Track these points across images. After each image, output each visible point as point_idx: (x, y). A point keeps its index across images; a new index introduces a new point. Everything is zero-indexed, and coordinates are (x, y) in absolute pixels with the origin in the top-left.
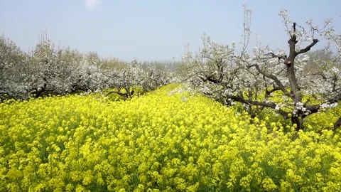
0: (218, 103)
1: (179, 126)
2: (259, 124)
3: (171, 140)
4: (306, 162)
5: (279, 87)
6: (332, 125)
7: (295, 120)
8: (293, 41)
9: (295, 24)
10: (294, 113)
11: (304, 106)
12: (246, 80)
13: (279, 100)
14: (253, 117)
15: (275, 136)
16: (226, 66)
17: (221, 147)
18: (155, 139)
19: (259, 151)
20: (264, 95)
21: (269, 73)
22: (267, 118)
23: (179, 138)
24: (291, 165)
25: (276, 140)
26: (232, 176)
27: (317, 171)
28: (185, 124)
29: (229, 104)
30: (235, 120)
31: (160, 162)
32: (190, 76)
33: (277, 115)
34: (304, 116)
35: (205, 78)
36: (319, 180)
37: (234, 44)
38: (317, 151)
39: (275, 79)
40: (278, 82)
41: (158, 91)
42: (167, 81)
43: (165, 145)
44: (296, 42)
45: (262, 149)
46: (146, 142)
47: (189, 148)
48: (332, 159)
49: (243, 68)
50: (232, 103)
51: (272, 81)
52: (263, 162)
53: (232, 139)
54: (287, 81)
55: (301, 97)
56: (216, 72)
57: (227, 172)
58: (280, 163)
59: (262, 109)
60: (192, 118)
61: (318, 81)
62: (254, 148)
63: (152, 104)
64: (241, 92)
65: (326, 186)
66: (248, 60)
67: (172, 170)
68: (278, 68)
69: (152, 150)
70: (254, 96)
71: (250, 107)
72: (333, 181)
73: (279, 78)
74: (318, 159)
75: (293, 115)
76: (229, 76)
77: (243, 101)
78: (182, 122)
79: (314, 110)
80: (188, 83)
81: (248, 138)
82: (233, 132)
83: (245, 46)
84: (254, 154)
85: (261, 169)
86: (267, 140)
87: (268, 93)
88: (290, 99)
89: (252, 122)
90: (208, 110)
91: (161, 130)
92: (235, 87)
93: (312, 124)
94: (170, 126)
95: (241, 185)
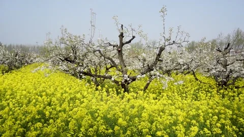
0: (73, 77)
1: (41, 96)
2: (102, 90)
3: (34, 108)
4: (130, 112)
5: (114, 65)
6: (143, 88)
7: (123, 86)
8: (122, 36)
9: (122, 25)
10: (123, 82)
11: (128, 77)
12: (93, 61)
13: (113, 73)
14: (98, 86)
15: (112, 97)
16: (78, 50)
17: (75, 109)
18: (19, 109)
19: (101, 109)
20: (105, 71)
21: (108, 56)
22: (106, 86)
23: (40, 107)
24: (121, 115)
25: (112, 100)
26: (82, 129)
27: (136, 116)
28: (47, 95)
29: (81, 78)
30: (85, 89)
31: (25, 128)
32: (52, 57)
33: (113, 84)
34: (129, 83)
35: (63, 59)
36: (137, 122)
37: (84, 35)
38: (135, 105)
39: (111, 60)
40: (113, 62)
41: (23, 69)
42: (31, 61)
43: (29, 113)
44: (123, 37)
45: (103, 108)
46: (11, 113)
47: (51, 113)
48: (144, 108)
49: (90, 52)
50: (83, 77)
51: (109, 61)
52: (104, 116)
53: (83, 102)
54: (119, 61)
55: (127, 71)
56: (71, 54)
57: (80, 126)
58: (114, 115)
59: (104, 80)
60: (52, 89)
61: (136, 62)
62: (98, 107)
63: (17, 80)
64: (90, 70)
65: (140, 125)
66: (94, 47)
67: (35, 132)
68: (113, 53)
69: (16, 119)
70: (98, 71)
71: (96, 79)
72: (144, 121)
73: (114, 59)
74: (136, 109)
75: (122, 83)
76: (81, 58)
77: (91, 75)
78: (44, 93)
79: (134, 79)
80: (49, 63)
81: (94, 100)
82: (84, 97)
83: (92, 37)
84: (98, 111)
85: (102, 121)
86: (107, 100)
87: (107, 69)
88: (121, 73)
89: (97, 89)
90: (65, 82)
91: (25, 101)
92: (85, 65)
93: (134, 88)
94: (33, 97)
95: (88, 134)
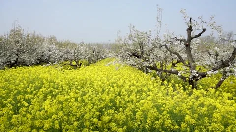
0: (140, 71)
1: (113, 87)
2: (167, 85)
3: (107, 97)
4: (198, 110)
5: (180, 60)
6: (214, 85)
7: (191, 82)
8: (190, 29)
9: (191, 18)
10: (191, 78)
11: (197, 73)
12: (159, 56)
13: (181, 69)
14: (163, 80)
15: (178, 93)
16: (146, 46)
17: (142, 101)
18: (96, 96)
19: (167, 104)
20: (170, 66)
21: (174, 51)
22: (172, 81)
23: (111, 96)
24: (188, 112)
25: (178, 96)
26: (148, 121)
27: (205, 116)
28: (117, 86)
29: (147, 72)
30: (151, 82)
31: (100, 112)
32: (121, 53)
33: (179, 79)
34: (197, 80)
35: (131, 54)
36: (207, 122)
37: (150, 31)
38: (205, 103)
39: (178, 55)
40: (180, 57)
41: (98, 63)
42: (105, 56)
43: (103, 100)
44: (192, 30)
45: (170, 102)
46: (90, 98)
47: (120, 102)
48: (215, 108)
49: (157, 47)
50: (149, 71)
51: (176, 56)
52: (170, 110)
53: (149, 95)
54: (186, 56)
55: (195, 67)
56: (139, 50)
57: (146, 118)
58: (181, 111)
59: (169, 75)
60: (122, 81)
61: (206, 56)
62: (164, 101)
63: (94, 72)
64: (156, 64)
65: (211, 126)
66: (160, 42)
67: (108, 117)
68: (180, 47)
69: (94, 104)
70: (164, 66)
71: (161, 73)
72: (215, 122)
73: (180, 54)
74: (206, 108)
75: (189, 79)
76: (147, 53)
77: (157, 70)
78: (115, 85)
79: (204, 76)
80: (119, 58)
81: (160, 94)
82: (150, 91)
83: (158, 33)
84: (164, 105)
85: (168, 115)
86: (173, 96)
87: (173, 64)
88: (188, 68)
89: (162, 84)
90: (133, 76)
91: (101, 90)
92: (151, 61)
93: (203, 85)
94: (106, 87)
95: (154, 126)
